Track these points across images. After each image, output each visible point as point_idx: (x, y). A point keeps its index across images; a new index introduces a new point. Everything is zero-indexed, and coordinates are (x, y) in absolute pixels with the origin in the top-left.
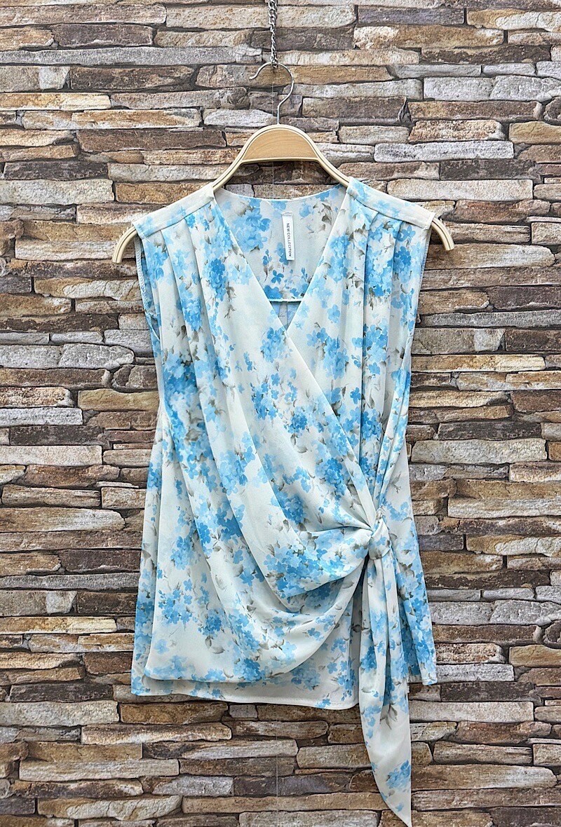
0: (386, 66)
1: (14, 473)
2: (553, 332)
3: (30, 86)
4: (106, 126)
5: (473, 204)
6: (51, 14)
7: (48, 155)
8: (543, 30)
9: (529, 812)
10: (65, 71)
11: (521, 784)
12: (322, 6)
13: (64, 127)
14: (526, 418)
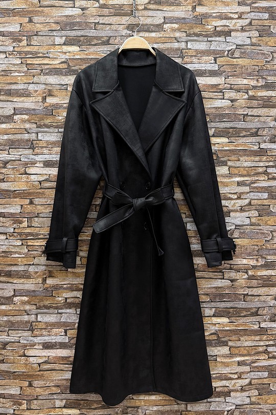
0: (175, 38)
1: (45, 177)
2: (231, 130)
3: (52, 43)
4: (78, 57)
5: (204, 85)
6: (59, 19)
7: (58, 67)
8: (228, 26)
9: (222, 296)
10: (64, 38)
11: (220, 286)
12: (153, 17)
13: (64, 57)
14: (222, 159)
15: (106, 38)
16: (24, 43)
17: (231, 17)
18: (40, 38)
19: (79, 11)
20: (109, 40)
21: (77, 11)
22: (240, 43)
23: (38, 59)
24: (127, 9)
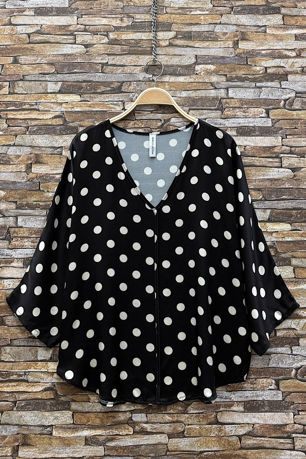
15: (116, 84)
16: (6, 90)
17: (286, 55)
18: (27, 83)
19: (81, 49)
20: (120, 87)
21: (79, 49)
22: (300, 89)
23: (23, 112)
24: (145, 45)
